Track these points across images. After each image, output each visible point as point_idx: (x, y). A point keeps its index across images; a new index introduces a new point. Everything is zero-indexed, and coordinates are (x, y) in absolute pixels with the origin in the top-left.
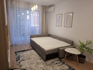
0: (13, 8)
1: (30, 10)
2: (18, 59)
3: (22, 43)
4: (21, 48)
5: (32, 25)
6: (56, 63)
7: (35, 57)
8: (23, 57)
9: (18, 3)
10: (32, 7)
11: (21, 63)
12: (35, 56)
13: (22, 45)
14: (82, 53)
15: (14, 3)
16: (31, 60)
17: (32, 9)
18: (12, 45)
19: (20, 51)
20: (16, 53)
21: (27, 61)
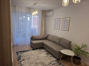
0: (15, 12)
1: (31, 14)
2: (19, 59)
3: (23, 44)
4: (21, 49)
5: (32, 26)
6: (54, 64)
7: (34, 58)
8: (24, 57)
9: (20, 8)
10: (32, 12)
11: (22, 63)
12: (34, 56)
13: (22, 46)
14: (78, 55)
15: (17, 8)
16: (30, 60)
17: (33, 14)
18: (14, 45)
19: (21, 52)
20: (17, 53)
21: (27, 61)
